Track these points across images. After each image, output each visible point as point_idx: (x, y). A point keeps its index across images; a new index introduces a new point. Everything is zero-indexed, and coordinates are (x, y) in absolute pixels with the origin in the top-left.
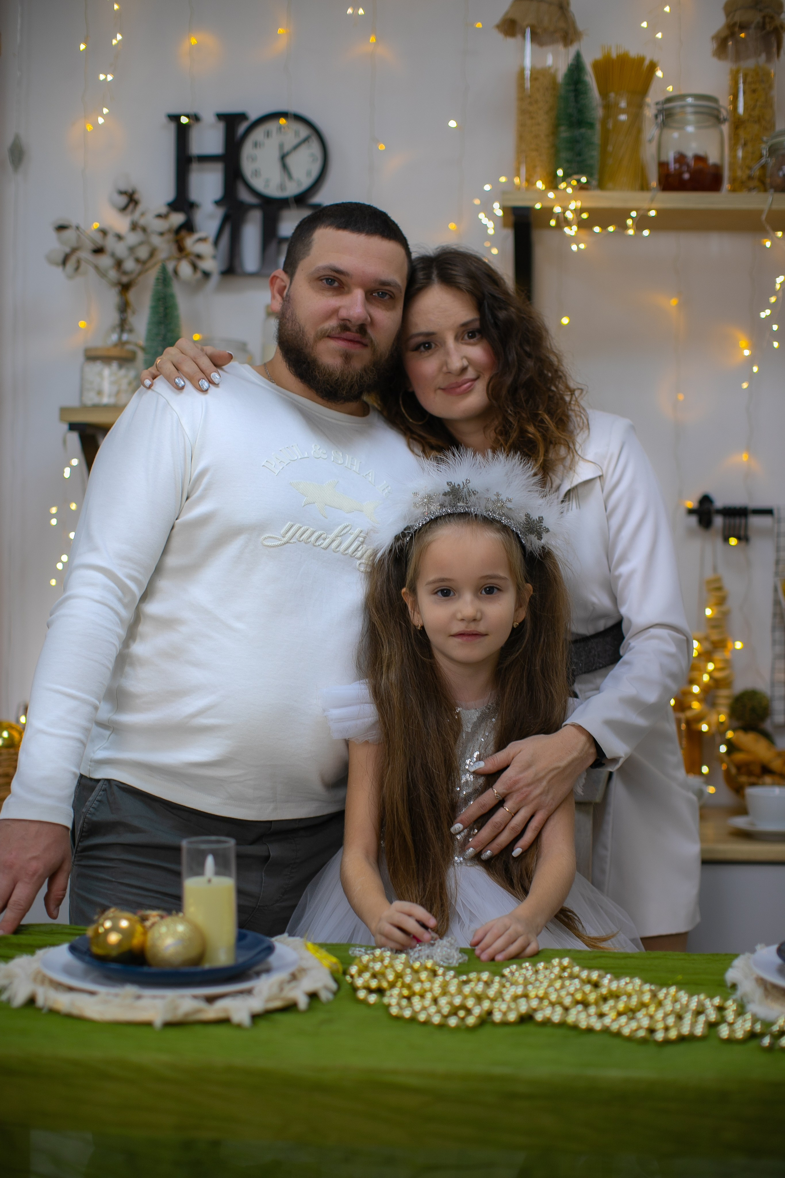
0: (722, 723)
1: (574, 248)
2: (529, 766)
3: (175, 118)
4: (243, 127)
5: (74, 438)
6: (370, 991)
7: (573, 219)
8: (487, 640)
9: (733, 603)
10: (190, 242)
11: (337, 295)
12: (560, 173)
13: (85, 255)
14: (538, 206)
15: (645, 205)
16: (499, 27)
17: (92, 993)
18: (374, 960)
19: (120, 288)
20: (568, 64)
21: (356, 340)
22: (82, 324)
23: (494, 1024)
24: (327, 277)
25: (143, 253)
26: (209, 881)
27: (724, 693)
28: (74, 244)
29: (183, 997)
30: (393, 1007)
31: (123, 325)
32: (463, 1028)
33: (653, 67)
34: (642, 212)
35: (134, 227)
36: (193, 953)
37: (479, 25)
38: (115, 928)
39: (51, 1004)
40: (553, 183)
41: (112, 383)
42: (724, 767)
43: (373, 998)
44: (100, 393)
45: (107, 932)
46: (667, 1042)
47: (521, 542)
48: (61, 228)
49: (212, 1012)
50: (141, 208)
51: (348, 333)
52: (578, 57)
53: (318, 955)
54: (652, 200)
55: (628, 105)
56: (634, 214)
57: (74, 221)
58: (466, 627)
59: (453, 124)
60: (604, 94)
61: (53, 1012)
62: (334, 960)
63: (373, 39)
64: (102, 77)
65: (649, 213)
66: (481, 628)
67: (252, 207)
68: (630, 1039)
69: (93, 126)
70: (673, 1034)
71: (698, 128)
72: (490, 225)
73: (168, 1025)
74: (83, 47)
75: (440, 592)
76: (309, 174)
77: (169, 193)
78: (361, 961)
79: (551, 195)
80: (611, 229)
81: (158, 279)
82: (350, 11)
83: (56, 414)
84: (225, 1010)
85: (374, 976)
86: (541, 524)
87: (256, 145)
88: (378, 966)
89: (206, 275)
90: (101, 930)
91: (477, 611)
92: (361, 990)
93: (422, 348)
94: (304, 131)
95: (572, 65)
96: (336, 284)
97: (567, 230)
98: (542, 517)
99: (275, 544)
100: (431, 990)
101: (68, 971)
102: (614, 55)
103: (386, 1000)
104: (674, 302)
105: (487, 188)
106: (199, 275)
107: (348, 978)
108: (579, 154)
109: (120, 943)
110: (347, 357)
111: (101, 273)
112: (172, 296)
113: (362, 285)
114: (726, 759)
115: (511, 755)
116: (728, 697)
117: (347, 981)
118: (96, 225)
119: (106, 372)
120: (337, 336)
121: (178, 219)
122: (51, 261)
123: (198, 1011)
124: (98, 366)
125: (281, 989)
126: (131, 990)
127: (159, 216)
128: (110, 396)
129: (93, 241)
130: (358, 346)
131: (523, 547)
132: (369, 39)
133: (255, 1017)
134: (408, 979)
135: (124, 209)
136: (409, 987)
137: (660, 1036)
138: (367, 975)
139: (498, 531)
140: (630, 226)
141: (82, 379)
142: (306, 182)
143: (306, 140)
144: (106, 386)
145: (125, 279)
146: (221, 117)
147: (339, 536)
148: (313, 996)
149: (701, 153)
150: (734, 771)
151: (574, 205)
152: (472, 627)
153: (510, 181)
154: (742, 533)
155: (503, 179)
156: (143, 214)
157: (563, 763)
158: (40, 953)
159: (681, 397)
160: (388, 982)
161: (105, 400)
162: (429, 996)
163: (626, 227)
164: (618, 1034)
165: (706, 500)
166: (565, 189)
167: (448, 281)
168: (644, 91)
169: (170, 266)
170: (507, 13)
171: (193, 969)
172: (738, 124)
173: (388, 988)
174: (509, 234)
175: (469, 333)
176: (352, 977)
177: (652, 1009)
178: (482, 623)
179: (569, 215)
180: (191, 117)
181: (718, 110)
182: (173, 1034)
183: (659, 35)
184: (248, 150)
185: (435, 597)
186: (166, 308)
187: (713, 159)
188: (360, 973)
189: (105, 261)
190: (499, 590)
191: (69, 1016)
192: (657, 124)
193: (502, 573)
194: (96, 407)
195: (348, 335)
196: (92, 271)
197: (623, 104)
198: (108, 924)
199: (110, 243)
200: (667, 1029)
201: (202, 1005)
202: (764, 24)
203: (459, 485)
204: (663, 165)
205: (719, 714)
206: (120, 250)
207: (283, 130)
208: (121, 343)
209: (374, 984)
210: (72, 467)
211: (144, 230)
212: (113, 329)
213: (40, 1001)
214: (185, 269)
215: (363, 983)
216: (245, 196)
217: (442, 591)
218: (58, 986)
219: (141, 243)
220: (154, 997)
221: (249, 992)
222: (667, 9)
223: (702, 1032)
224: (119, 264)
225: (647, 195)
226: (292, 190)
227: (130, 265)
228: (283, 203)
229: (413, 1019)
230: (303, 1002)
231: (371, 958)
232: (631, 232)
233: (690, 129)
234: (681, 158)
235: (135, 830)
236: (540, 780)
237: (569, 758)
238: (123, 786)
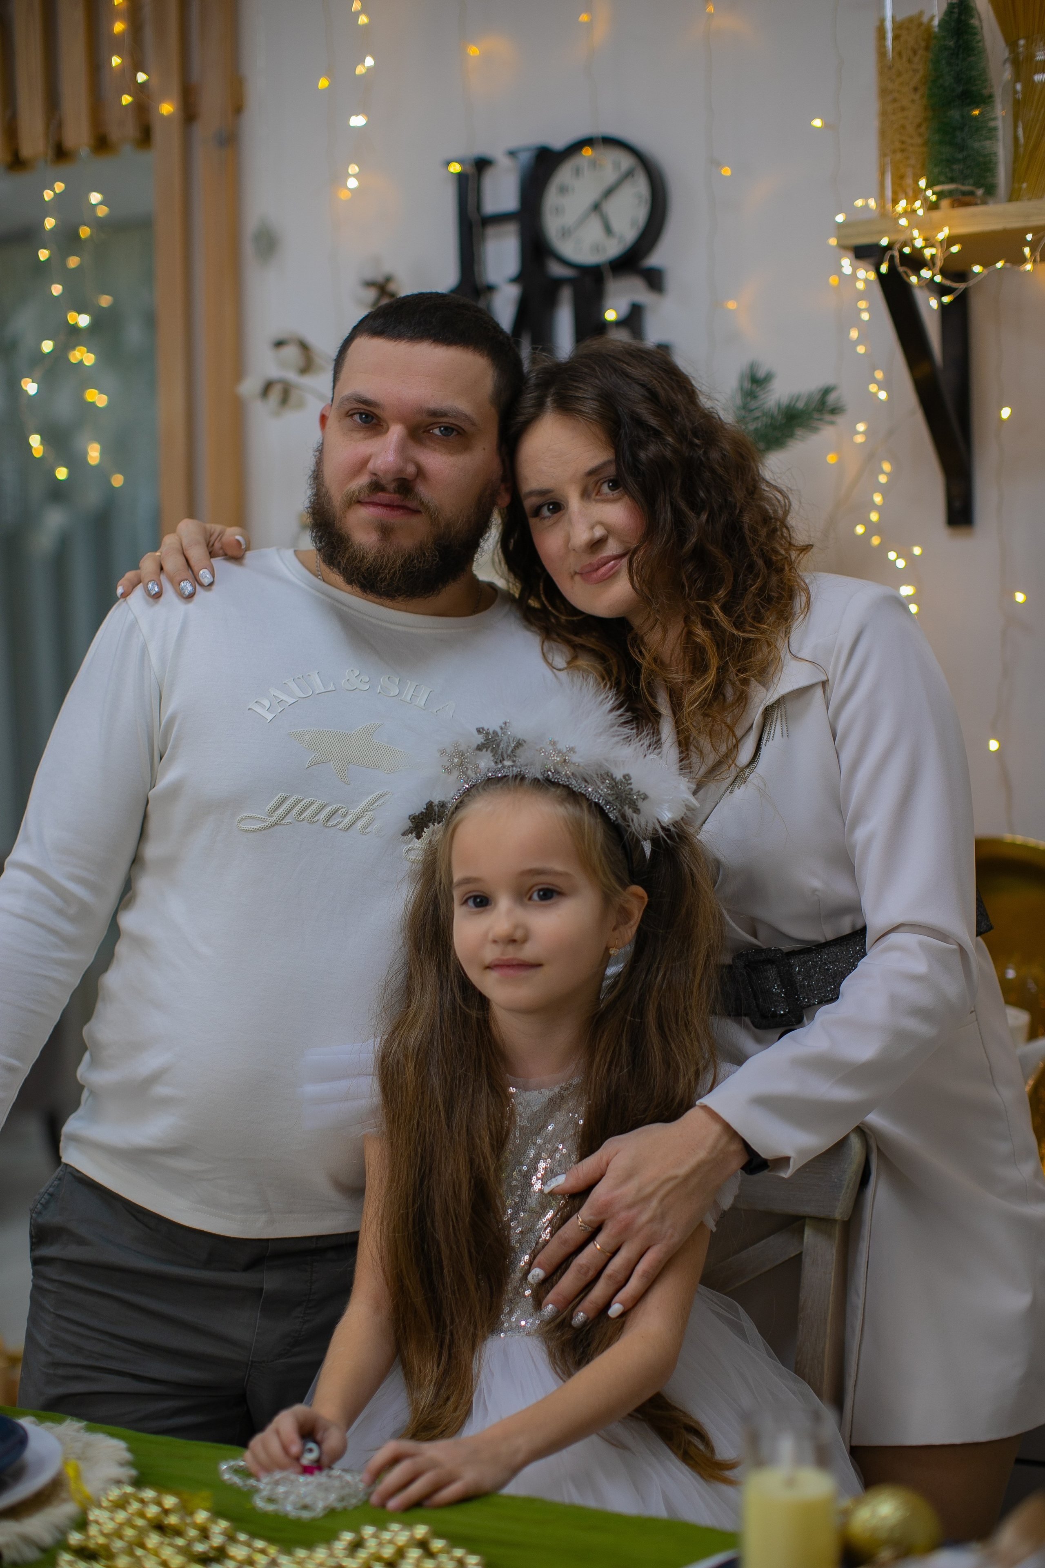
2: (629, 1175)
11: (370, 437)
21: (395, 504)
24: (362, 411)
47: (607, 818)
51: (381, 494)
56: (1029, 237)
57: (295, 333)
59: (817, 123)
63: (711, 9)
64: (352, 121)
67: (565, 283)
74: (322, 84)
75: (471, 900)
76: (632, 222)
79: (903, 221)
80: (999, 265)
87: (562, 187)
93: (545, 512)
94: (626, 161)
96: (373, 421)
99: (255, 827)
105: (840, 218)
110: (385, 531)
113: (401, 419)
120: (367, 500)
130: (399, 512)
131: (613, 826)
132: (706, 10)
140: (1028, 256)
143: (629, 174)
146: (513, 155)
147: (370, 811)
151: (944, 233)
152: (513, 953)
155: (859, 203)
157: (683, 1170)
163: (1023, 260)
167: (564, 406)
175: (608, 483)
184: (551, 199)
185: (465, 907)
190: (559, 893)
193: (563, 865)
195: (382, 497)
197: (1041, 56)
203: (495, 732)
207: (597, 163)
217: (473, 898)
226: (612, 249)
232: (1029, 267)
235: (81, 1241)
236: (647, 1199)
237: (693, 1162)
238: (79, 1175)
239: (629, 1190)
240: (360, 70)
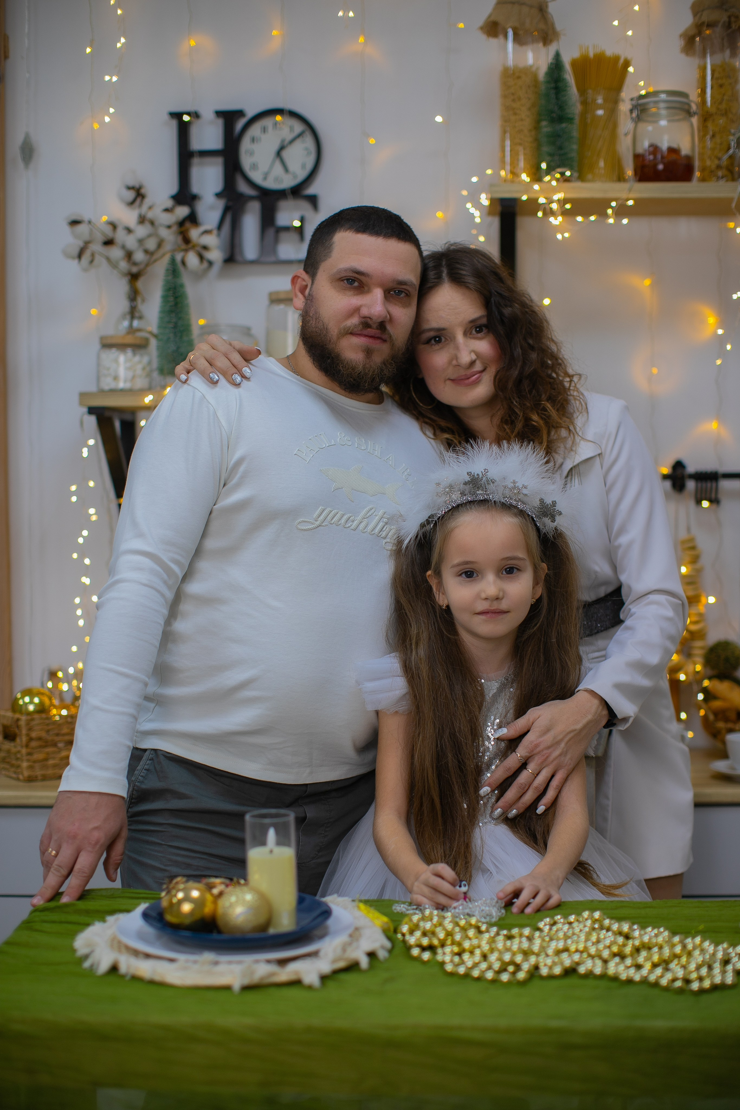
0: (698, 672)
1: (559, 237)
2: (547, 730)
3: (177, 116)
4: (240, 124)
5: (92, 421)
6: (424, 949)
7: (558, 209)
8: (507, 617)
9: (706, 561)
10: (194, 233)
11: (357, 295)
12: (544, 166)
13: (97, 247)
14: (524, 198)
15: (624, 196)
16: (482, 28)
17: (172, 960)
18: (423, 919)
19: (129, 277)
20: (548, 64)
21: (377, 336)
22: (94, 312)
23: (542, 977)
24: (348, 278)
25: (151, 244)
26: (271, 851)
27: (698, 644)
28: (87, 237)
29: (257, 961)
30: (447, 965)
31: (133, 313)
32: (514, 983)
33: (627, 64)
34: (620, 202)
35: (142, 220)
36: (261, 919)
37: (461, 25)
38: (187, 899)
39: (133, 971)
40: (537, 176)
41: (128, 369)
42: (702, 712)
43: (426, 956)
44: (116, 378)
45: (180, 902)
46: (702, 991)
47: (536, 525)
48: (75, 223)
49: (285, 974)
50: (147, 202)
51: (369, 329)
52: (557, 56)
53: (371, 915)
54: (630, 190)
55: (604, 102)
56: (614, 204)
57: (86, 216)
58: (490, 606)
59: (439, 119)
60: (582, 91)
61: (136, 979)
62: (385, 919)
63: (361, 40)
64: (107, 78)
65: (627, 202)
66: (504, 605)
67: (251, 198)
68: (667, 989)
69: (99, 125)
70: (707, 984)
71: (669, 121)
72: (477, 213)
73: (247, 988)
74: (88, 50)
75: (464, 574)
76: (303, 166)
77: (173, 188)
78: (411, 920)
79: (536, 187)
80: (593, 218)
81: (167, 270)
82: (341, 14)
83: (76, 399)
84: (296, 973)
85: (424, 934)
86: (555, 508)
87: (253, 140)
88: (428, 926)
89: (210, 263)
90: (175, 900)
91: (500, 591)
92: (414, 948)
93: (433, 342)
94: (298, 127)
95: (551, 64)
96: (356, 284)
97: (552, 219)
98: (555, 501)
99: (308, 527)
100: (479, 947)
101: (141, 937)
102: (591, 55)
103: (439, 958)
104: (647, 282)
105: (475, 179)
106: (205, 265)
107: (399, 936)
108: (560, 148)
109: (192, 912)
110: (368, 352)
111: (113, 264)
112: (182, 286)
113: (381, 285)
114: (703, 705)
115: (531, 720)
116: (702, 648)
117: (398, 939)
118: (105, 218)
119: (122, 358)
120: (359, 333)
121: (183, 211)
122: (67, 255)
123: (273, 974)
124: (113, 353)
125: (344, 950)
126: (208, 956)
127: (167, 210)
128: (125, 381)
129: (103, 234)
130: (378, 341)
131: (538, 529)
132: (359, 40)
133: (324, 978)
134: (458, 937)
135: (132, 203)
136: (459, 944)
137: (695, 986)
138: (418, 934)
139: (516, 515)
140: (610, 215)
141: (99, 365)
142: (301, 175)
143: (300, 135)
144: (122, 372)
145: (135, 270)
146: (219, 114)
147: (366, 518)
148: (372, 955)
149: (674, 145)
150: (711, 717)
151: (559, 196)
152: (495, 606)
153: (496, 174)
154: (713, 496)
155: (489, 172)
156: (150, 208)
157: (579, 726)
158: (110, 919)
159: (655, 371)
160: (439, 940)
161: (121, 385)
162: (478, 952)
163: (607, 216)
164: (656, 984)
165: (678, 465)
166: (550, 181)
167: (457, 280)
168: (619, 88)
169: (179, 257)
170: (490, 16)
171: (262, 935)
172: (706, 117)
173: (439, 945)
174: (495, 223)
175: (476, 328)
176: (403, 935)
177: (684, 959)
178: (504, 601)
179: (555, 206)
180: (192, 115)
181: (689, 105)
182: (252, 997)
183: (630, 33)
184: (245, 145)
185: (460, 578)
186: (176, 298)
187: (685, 150)
188: (412, 932)
189: (116, 253)
190: (518, 569)
191: (152, 982)
192: (632, 118)
193: (521, 554)
194: (113, 391)
195: (369, 332)
196: (104, 262)
197: (600, 101)
198: (180, 895)
199: (120, 236)
200: (701, 979)
201: (273, 968)
202: (730, 23)
203: (478, 475)
204: (637, 157)
205: (695, 664)
206: (131, 242)
207: (278, 126)
208: (131, 330)
209: (425, 942)
210: (89, 447)
211: (152, 223)
212: (124, 317)
213: (123, 969)
214: (192, 259)
215: (415, 941)
216: (243, 188)
217: (466, 573)
218: (136, 953)
219: (149, 236)
220: (230, 963)
221: (315, 954)
222: (637, 8)
223: (732, 980)
224: (129, 255)
225: (624, 186)
226: (287, 182)
227: (139, 256)
228: (281, 194)
229: (467, 975)
230: (364, 962)
231: (420, 917)
232: (611, 221)
233: (663, 123)
234: (655, 149)
235: (181, 796)
236: (558, 743)
237: (584, 721)
238: (169, 755)
239: (548, 738)
240: (119, 45)
